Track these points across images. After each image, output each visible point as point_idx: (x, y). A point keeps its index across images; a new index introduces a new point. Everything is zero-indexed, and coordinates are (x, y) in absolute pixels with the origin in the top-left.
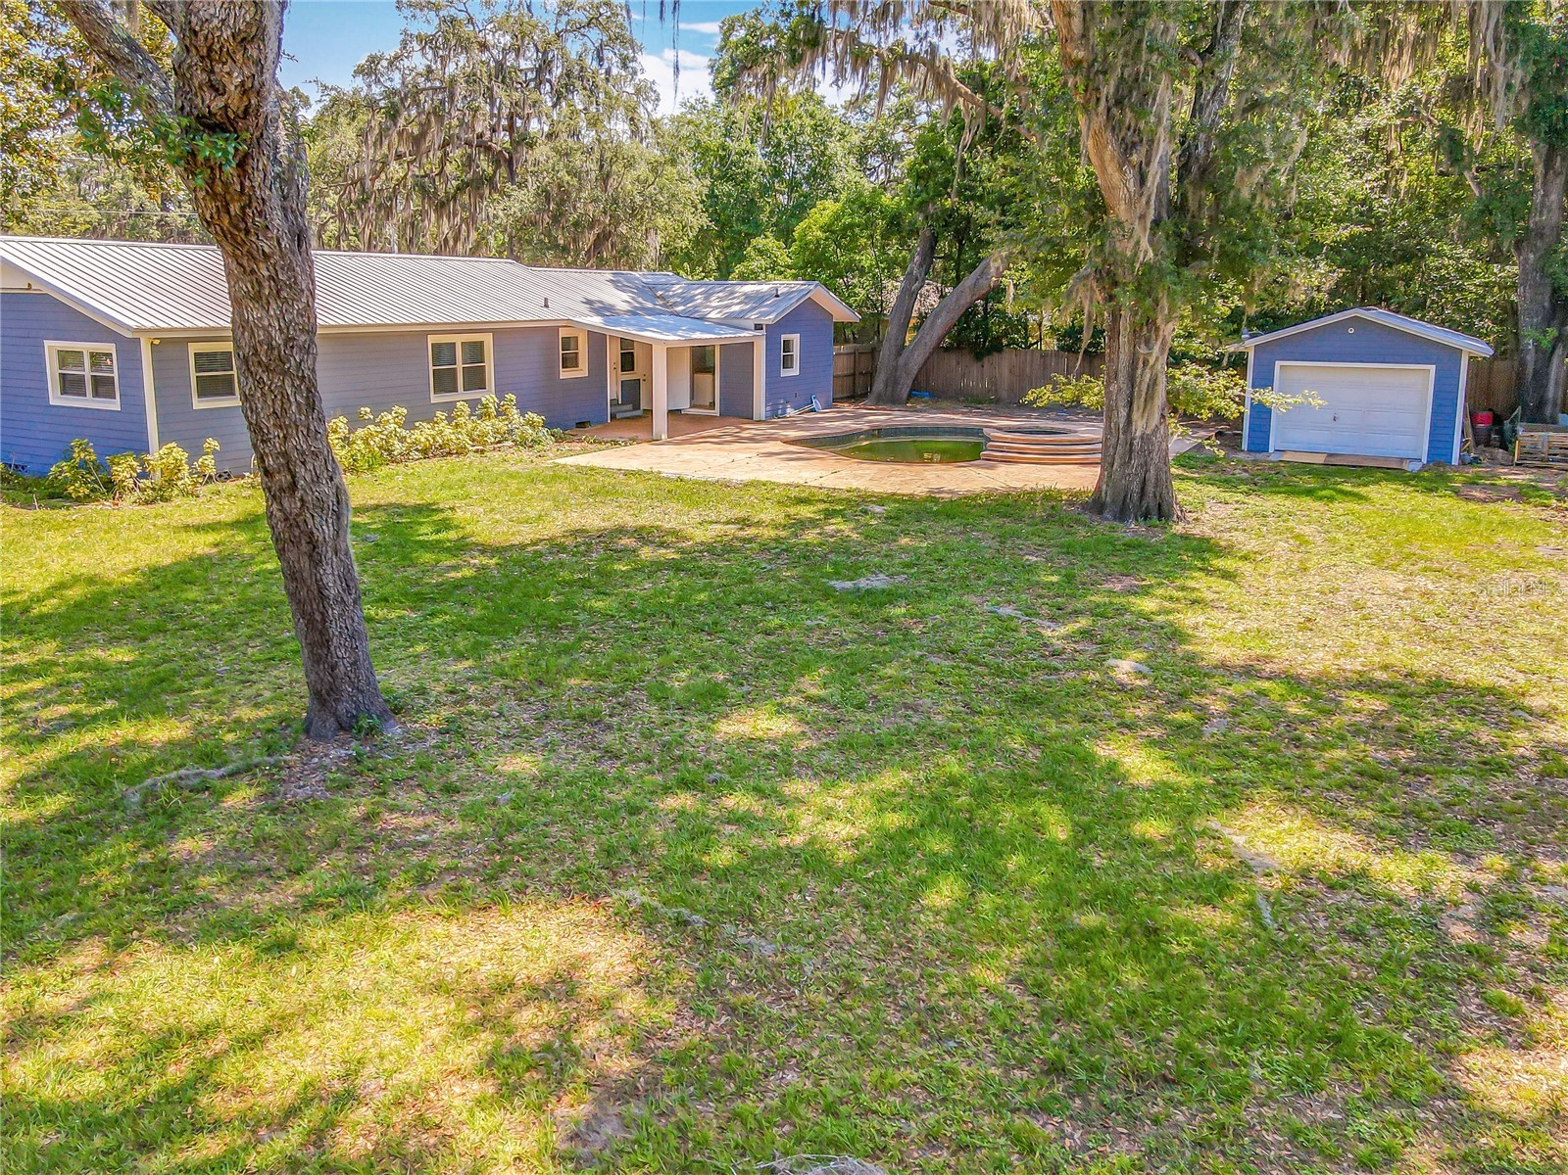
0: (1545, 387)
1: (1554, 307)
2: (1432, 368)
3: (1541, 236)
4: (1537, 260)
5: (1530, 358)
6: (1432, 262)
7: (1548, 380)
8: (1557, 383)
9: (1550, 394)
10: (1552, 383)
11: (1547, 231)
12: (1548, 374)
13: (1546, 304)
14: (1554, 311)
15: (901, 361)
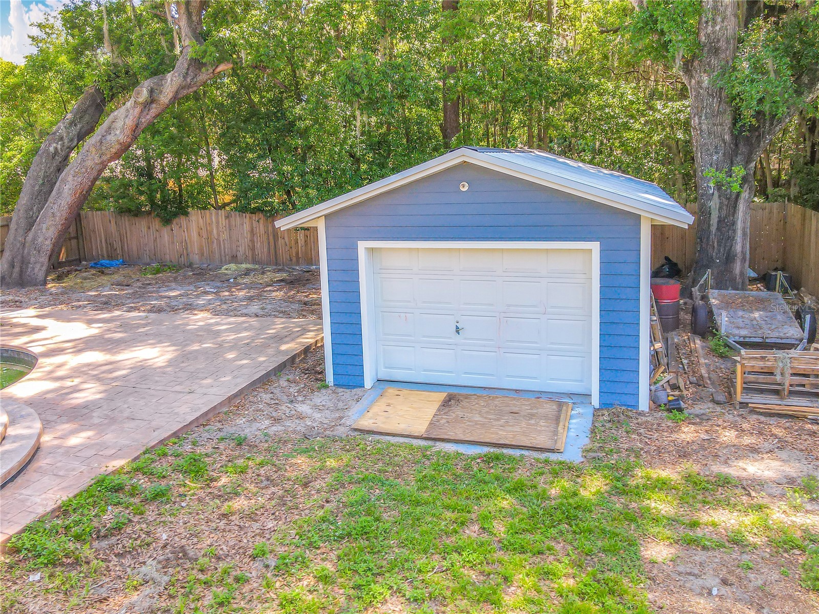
0: (731, 239)
1: (736, 139)
2: (595, 246)
3: (716, 51)
4: (713, 82)
5: (714, 204)
6: (593, 99)
7: (734, 231)
8: (744, 234)
9: (738, 248)
10: (739, 233)
11: (722, 44)
12: (734, 223)
13: (727, 137)
14: (736, 145)
15: (31, 235)
